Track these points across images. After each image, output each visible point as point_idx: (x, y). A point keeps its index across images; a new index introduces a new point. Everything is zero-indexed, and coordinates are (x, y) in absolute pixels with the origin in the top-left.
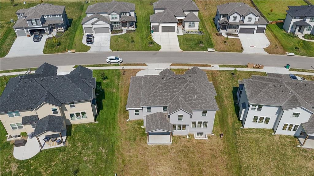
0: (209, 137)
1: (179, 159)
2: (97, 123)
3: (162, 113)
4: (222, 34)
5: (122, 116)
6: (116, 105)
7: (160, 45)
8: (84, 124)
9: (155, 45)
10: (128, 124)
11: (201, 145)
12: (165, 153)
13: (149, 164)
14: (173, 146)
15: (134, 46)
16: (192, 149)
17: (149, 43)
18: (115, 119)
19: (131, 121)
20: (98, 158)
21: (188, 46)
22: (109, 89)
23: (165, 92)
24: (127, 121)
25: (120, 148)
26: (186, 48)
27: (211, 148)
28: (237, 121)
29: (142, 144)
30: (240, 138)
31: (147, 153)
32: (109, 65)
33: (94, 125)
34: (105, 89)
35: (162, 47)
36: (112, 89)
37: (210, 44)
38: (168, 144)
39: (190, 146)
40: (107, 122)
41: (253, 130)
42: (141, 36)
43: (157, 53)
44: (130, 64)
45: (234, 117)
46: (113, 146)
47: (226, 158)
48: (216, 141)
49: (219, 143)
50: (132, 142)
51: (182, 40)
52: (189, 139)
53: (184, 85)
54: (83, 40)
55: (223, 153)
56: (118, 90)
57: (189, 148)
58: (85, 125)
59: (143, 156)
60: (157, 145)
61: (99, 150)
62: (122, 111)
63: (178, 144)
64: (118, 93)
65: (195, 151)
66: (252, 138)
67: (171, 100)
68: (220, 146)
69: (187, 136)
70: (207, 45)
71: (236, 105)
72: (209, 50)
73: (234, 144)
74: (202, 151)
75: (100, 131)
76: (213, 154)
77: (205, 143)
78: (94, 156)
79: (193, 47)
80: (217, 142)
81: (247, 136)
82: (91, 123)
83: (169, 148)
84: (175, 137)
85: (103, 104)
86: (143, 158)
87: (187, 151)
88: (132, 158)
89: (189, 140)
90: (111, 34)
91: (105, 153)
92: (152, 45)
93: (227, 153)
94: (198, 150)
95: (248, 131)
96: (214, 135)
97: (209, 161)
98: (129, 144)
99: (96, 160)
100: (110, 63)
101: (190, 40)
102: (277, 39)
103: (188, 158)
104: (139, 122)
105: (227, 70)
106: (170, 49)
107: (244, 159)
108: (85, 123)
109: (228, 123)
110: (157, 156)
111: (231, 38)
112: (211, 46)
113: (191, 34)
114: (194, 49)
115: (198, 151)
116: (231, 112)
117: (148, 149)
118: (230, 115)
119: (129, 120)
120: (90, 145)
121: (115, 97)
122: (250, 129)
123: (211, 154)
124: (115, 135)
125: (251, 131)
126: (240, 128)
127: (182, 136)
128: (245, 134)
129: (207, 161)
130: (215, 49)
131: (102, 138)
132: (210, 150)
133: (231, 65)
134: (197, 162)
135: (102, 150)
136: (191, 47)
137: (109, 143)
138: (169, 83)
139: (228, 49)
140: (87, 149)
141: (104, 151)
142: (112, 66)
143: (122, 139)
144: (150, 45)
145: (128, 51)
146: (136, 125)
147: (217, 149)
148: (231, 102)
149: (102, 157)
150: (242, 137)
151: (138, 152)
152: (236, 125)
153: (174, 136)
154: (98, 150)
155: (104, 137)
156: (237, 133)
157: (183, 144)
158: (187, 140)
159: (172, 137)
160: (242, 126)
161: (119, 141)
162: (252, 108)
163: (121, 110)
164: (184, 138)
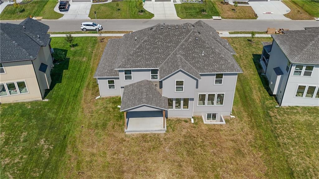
0: (227, 121)
1: (178, 158)
2: (46, 102)
3: (150, 81)
4: (228, 2)
5: (90, 92)
6: (83, 77)
7: (153, 13)
8: (22, 103)
9: (146, 14)
10: (97, 103)
11: (215, 133)
12: (154, 148)
13: (125, 169)
14: (168, 136)
15: (119, 14)
16: (201, 140)
17: (139, 11)
18: (77, 96)
19: (103, 98)
20: (31, 160)
21: (187, 14)
22: (77, 58)
23: (155, 48)
24: (96, 98)
25: (78, 141)
26: (185, 16)
27: (232, 138)
28: (268, 97)
29: (115, 134)
30: (278, 122)
31: (123, 149)
32: (83, 32)
33: (40, 105)
34: (71, 58)
35: (155, 15)
36: (82, 57)
37: (215, 13)
38: (159, 132)
39: (197, 135)
40: (63, 100)
41: (297, 109)
42: (129, 5)
43: (148, 21)
44: (113, 32)
45: (262, 92)
46: (65, 137)
47: (260, 155)
48: (239, 127)
49: (245, 130)
50: (100, 131)
51: (180, 8)
52: (196, 123)
53: (184, 38)
54: (55, 8)
55: (255, 147)
56: (89, 59)
57: (195, 137)
58: (24, 104)
59: (116, 153)
60: (141, 134)
61: (38, 144)
62: (91, 86)
63: (176, 132)
64: (90, 62)
65: (207, 143)
66: (299, 121)
67: (164, 59)
68: (247, 134)
69: (190, 119)
70: (211, 13)
71: (262, 76)
72: (214, 17)
73: (270, 132)
74: (219, 143)
75: (48, 114)
76: (237, 148)
77: (221, 130)
78: (24, 157)
79: (194, 15)
80: (242, 129)
81: (290, 118)
82: (36, 102)
83: (161, 139)
84: (172, 121)
85: (63, 75)
86: (114, 156)
87: (192, 143)
88: (95, 158)
89: (195, 125)
90: (93, 2)
91: (48, 150)
92: (142, 14)
93: (261, 146)
94: (212, 141)
95: (289, 110)
96: (234, 117)
97: (232, 161)
98: (93, 134)
99: (27, 163)
100: (85, 30)
101: (190, 8)
102: (298, 5)
103: (195, 156)
104: (116, 100)
105: (241, 37)
106: (166, 17)
107: (294, 158)
108: (25, 101)
109: (254, 101)
110: (141, 153)
111: (240, 6)
112: (217, 14)
113: (191, 3)
114: (195, 17)
115: (211, 143)
116: (256, 86)
117: (125, 141)
118: (255, 89)
119: (99, 97)
120: (23, 136)
121: (84, 68)
122: (292, 108)
123: (235, 149)
124: (74, 119)
125: (295, 111)
126: (274, 106)
127: (183, 119)
128: (285, 115)
129: (228, 160)
130: (221, 17)
131: (49, 125)
132: (231, 142)
133: (245, 32)
134: (212, 163)
135: (43, 145)
136: (192, 15)
137: (59, 132)
138: (161, 35)
139: (238, 16)
140: (14, 143)
141: (46, 147)
142: (88, 33)
143: (83, 125)
144: (140, 14)
145: (111, 19)
146: (109, 104)
147: (243, 140)
148: (253, 73)
149: (40, 156)
150: (282, 120)
151: (108, 147)
152: (266, 102)
153: (170, 120)
154: (36, 145)
155: (52, 123)
156: (271, 114)
157: (184, 132)
158: (192, 125)
159: (167, 120)
160: (277, 104)
161: (78, 129)
162: (295, 72)
163: (89, 84)
164: (186, 121)
